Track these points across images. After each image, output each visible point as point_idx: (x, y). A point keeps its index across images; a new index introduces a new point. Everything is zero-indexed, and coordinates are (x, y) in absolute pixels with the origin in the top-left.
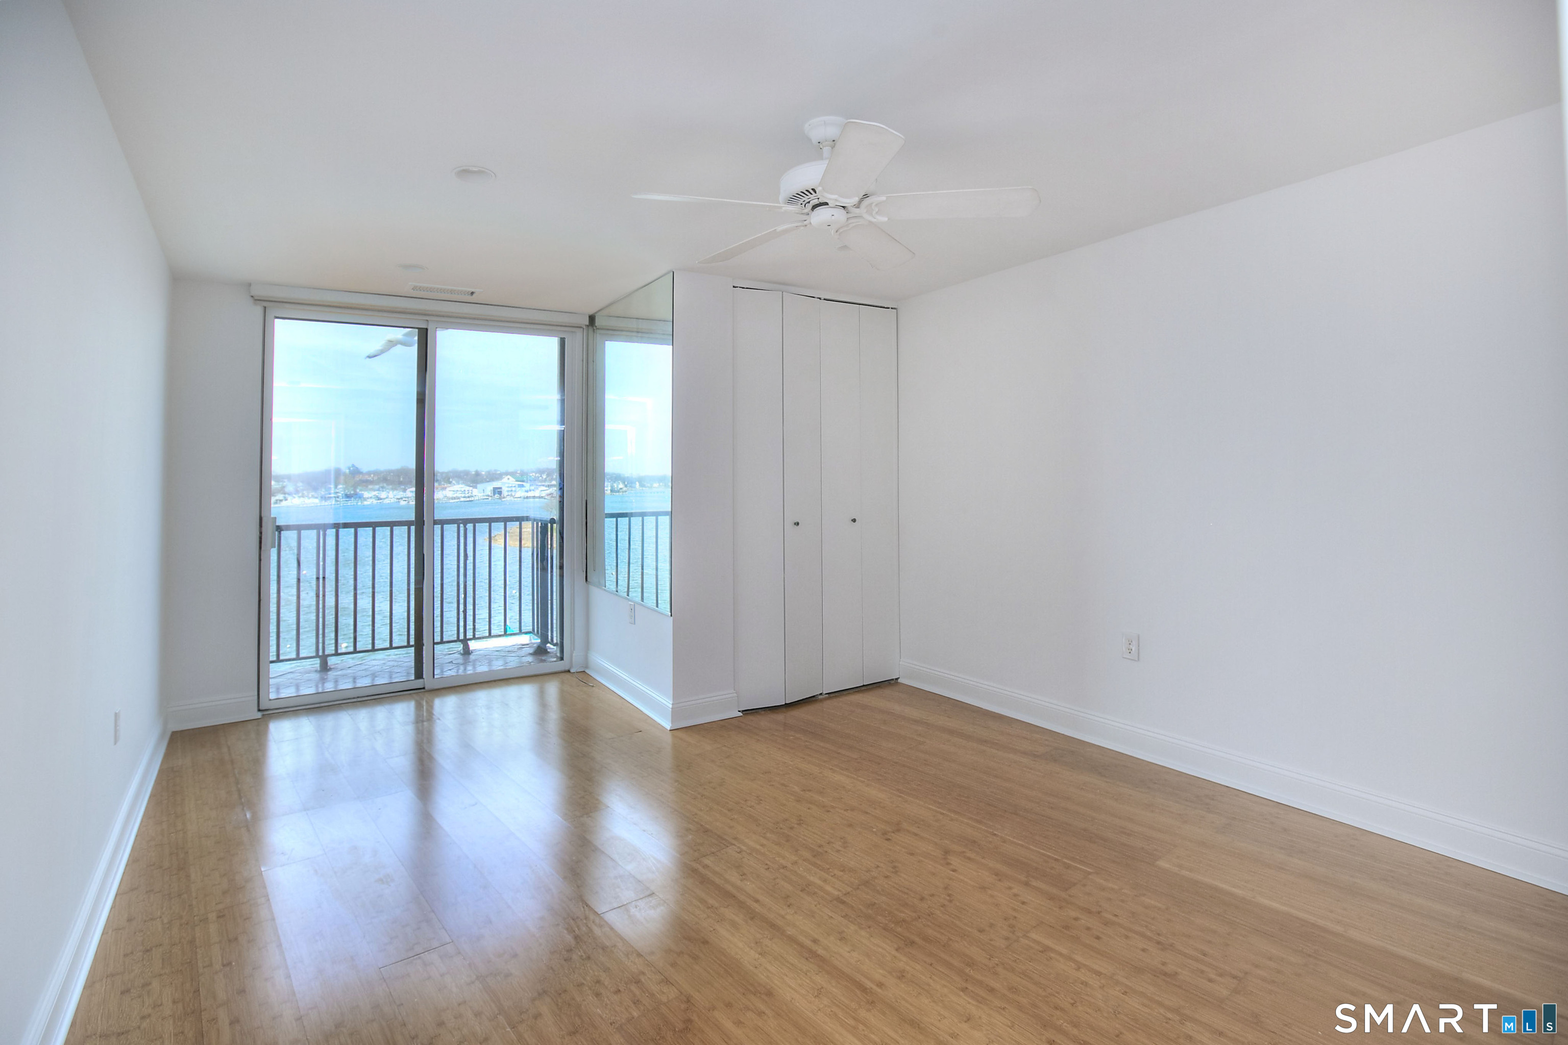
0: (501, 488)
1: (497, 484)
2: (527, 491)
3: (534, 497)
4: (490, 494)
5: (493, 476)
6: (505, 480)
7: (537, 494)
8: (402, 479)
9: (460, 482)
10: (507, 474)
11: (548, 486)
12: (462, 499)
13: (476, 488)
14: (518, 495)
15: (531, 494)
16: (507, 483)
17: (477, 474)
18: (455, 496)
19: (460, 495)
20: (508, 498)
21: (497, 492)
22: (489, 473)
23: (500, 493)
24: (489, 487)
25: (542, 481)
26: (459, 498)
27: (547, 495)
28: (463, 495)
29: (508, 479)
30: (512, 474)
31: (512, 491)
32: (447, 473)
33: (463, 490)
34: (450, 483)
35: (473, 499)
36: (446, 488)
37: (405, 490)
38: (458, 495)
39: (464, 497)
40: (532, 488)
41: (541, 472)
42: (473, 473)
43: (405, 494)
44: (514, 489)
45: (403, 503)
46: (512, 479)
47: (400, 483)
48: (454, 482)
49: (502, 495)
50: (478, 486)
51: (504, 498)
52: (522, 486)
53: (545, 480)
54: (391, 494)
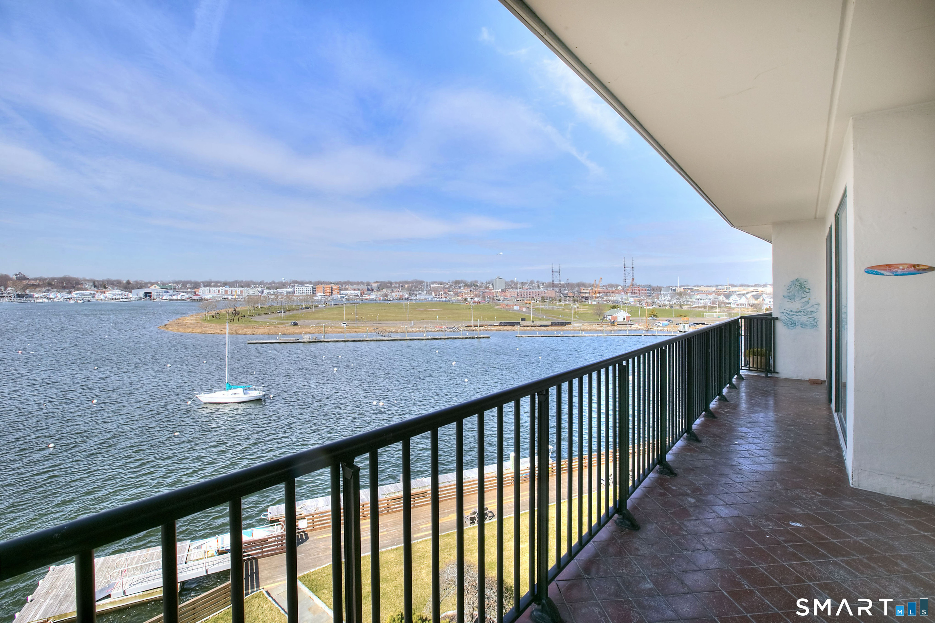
0: (151, 293)
1: (147, 290)
2: (171, 296)
3: (177, 300)
4: (142, 297)
5: (140, 286)
6: (153, 287)
7: (179, 297)
8: (65, 285)
9: (115, 288)
10: (152, 284)
11: (187, 292)
12: (122, 300)
13: (131, 292)
14: (164, 298)
15: (174, 297)
16: (155, 290)
17: (128, 283)
18: (114, 297)
19: (118, 297)
20: (158, 300)
21: (148, 296)
22: (137, 282)
23: (150, 296)
24: (141, 293)
25: (179, 289)
26: (118, 299)
27: (187, 298)
28: (121, 297)
29: (155, 287)
30: (157, 283)
31: (159, 295)
32: (103, 281)
33: (120, 293)
34: (106, 288)
35: (129, 300)
36: (104, 292)
37: (70, 293)
38: (116, 297)
39: (122, 299)
40: (175, 293)
41: (178, 283)
42: (125, 282)
43: (70, 295)
44: (161, 294)
45: (71, 302)
46: (157, 287)
47: (64, 287)
48: (109, 288)
49: (152, 298)
50: (133, 291)
51: (153, 300)
52: (168, 292)
53: (181, 289)
54: (59, 295)
